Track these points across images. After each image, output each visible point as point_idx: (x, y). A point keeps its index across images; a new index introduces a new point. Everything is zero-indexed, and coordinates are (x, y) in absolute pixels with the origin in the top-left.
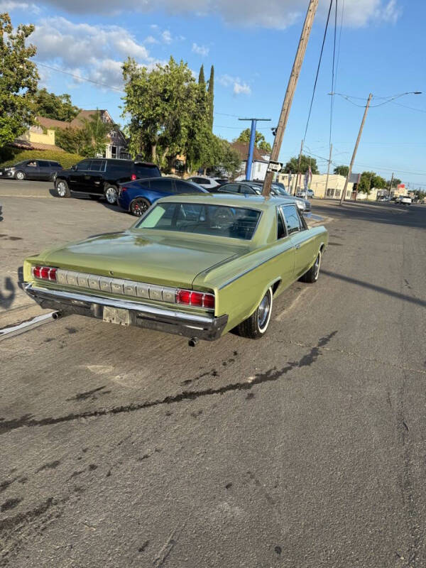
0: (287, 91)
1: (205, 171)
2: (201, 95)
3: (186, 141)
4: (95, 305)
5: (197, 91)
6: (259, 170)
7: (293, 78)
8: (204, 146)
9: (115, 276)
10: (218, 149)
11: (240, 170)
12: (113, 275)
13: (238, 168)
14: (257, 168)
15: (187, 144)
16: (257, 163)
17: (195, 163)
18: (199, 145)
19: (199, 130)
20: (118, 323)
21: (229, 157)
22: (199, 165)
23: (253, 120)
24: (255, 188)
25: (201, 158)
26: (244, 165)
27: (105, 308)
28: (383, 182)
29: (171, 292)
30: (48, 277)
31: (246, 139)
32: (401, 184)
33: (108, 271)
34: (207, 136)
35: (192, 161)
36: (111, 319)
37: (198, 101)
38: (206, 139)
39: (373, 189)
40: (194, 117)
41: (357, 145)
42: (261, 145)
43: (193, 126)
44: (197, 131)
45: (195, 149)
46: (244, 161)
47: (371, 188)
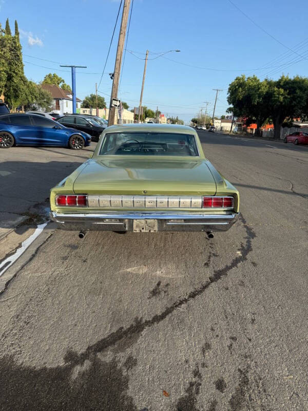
0: (118, 45)
1: (23, 107)
2: (14, 45)
3: (5, 83)
4: (126, 220)
5: (10, 41)
6: (67, 106)
7: (122, 36)
8: (21, 87)
9: (149, 194)
10: (33, 89)
11: (52, 106)
12: (145, 194)
13: (50, 105)
14: (65, 104)
15: (6, 86)
16: (65, 101)
17: (15, 102)
18: (17, 86)
19: (16, 74)
20: (148, 231)
21: (41, 96)
22: (18, 103)
23: (72, 67)
24: (88, 120)
25: (20, 97)
26: (54, 102)
27: (135, 221)
28: (153, 113)
29: (199, 201)
30: (76, 204)
31: (49, 81)
32: (161, 114)
33: (141, 191)
34: (23, 79)
35: (12, 100)
36: (141, 229)
37: (11, 50)
38: (22, 82)
39: (147, 118)
40: (10, 64)
41: (142, 87)
42: (63, 86)
43: (10, 70)
44: (14, 75)
45: (14, 90)
46: (55, 99)
47: (146, 117)
